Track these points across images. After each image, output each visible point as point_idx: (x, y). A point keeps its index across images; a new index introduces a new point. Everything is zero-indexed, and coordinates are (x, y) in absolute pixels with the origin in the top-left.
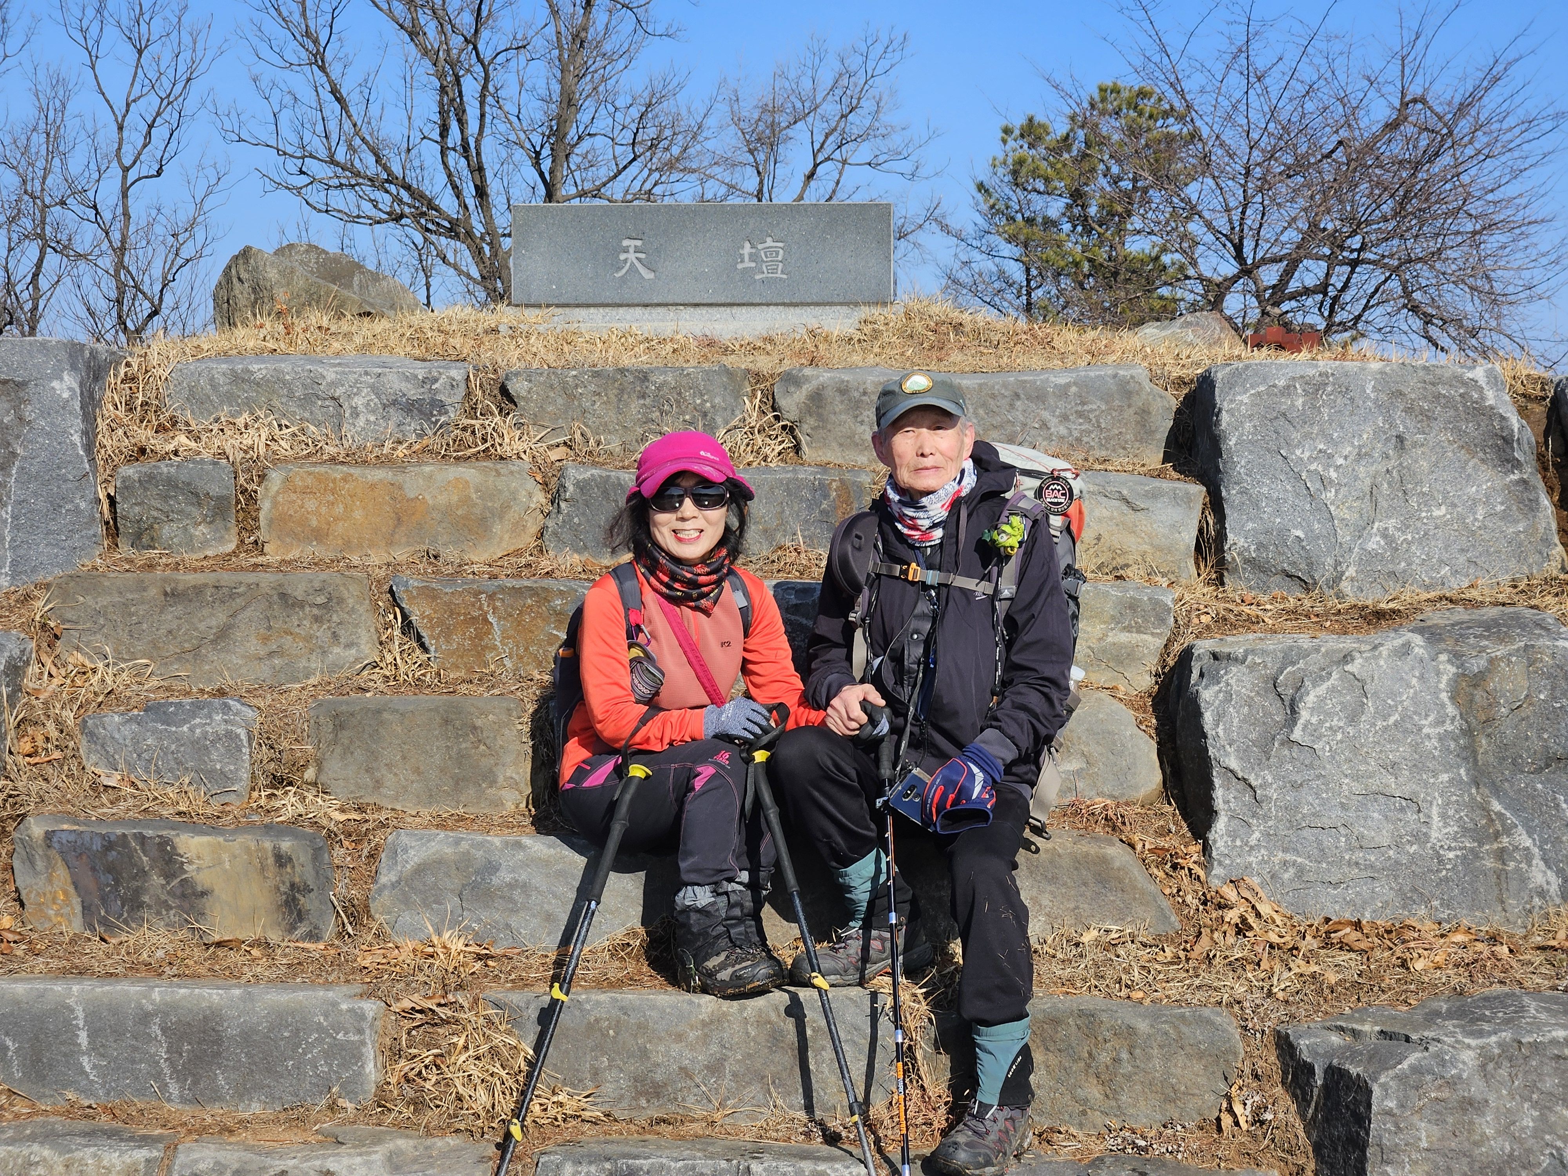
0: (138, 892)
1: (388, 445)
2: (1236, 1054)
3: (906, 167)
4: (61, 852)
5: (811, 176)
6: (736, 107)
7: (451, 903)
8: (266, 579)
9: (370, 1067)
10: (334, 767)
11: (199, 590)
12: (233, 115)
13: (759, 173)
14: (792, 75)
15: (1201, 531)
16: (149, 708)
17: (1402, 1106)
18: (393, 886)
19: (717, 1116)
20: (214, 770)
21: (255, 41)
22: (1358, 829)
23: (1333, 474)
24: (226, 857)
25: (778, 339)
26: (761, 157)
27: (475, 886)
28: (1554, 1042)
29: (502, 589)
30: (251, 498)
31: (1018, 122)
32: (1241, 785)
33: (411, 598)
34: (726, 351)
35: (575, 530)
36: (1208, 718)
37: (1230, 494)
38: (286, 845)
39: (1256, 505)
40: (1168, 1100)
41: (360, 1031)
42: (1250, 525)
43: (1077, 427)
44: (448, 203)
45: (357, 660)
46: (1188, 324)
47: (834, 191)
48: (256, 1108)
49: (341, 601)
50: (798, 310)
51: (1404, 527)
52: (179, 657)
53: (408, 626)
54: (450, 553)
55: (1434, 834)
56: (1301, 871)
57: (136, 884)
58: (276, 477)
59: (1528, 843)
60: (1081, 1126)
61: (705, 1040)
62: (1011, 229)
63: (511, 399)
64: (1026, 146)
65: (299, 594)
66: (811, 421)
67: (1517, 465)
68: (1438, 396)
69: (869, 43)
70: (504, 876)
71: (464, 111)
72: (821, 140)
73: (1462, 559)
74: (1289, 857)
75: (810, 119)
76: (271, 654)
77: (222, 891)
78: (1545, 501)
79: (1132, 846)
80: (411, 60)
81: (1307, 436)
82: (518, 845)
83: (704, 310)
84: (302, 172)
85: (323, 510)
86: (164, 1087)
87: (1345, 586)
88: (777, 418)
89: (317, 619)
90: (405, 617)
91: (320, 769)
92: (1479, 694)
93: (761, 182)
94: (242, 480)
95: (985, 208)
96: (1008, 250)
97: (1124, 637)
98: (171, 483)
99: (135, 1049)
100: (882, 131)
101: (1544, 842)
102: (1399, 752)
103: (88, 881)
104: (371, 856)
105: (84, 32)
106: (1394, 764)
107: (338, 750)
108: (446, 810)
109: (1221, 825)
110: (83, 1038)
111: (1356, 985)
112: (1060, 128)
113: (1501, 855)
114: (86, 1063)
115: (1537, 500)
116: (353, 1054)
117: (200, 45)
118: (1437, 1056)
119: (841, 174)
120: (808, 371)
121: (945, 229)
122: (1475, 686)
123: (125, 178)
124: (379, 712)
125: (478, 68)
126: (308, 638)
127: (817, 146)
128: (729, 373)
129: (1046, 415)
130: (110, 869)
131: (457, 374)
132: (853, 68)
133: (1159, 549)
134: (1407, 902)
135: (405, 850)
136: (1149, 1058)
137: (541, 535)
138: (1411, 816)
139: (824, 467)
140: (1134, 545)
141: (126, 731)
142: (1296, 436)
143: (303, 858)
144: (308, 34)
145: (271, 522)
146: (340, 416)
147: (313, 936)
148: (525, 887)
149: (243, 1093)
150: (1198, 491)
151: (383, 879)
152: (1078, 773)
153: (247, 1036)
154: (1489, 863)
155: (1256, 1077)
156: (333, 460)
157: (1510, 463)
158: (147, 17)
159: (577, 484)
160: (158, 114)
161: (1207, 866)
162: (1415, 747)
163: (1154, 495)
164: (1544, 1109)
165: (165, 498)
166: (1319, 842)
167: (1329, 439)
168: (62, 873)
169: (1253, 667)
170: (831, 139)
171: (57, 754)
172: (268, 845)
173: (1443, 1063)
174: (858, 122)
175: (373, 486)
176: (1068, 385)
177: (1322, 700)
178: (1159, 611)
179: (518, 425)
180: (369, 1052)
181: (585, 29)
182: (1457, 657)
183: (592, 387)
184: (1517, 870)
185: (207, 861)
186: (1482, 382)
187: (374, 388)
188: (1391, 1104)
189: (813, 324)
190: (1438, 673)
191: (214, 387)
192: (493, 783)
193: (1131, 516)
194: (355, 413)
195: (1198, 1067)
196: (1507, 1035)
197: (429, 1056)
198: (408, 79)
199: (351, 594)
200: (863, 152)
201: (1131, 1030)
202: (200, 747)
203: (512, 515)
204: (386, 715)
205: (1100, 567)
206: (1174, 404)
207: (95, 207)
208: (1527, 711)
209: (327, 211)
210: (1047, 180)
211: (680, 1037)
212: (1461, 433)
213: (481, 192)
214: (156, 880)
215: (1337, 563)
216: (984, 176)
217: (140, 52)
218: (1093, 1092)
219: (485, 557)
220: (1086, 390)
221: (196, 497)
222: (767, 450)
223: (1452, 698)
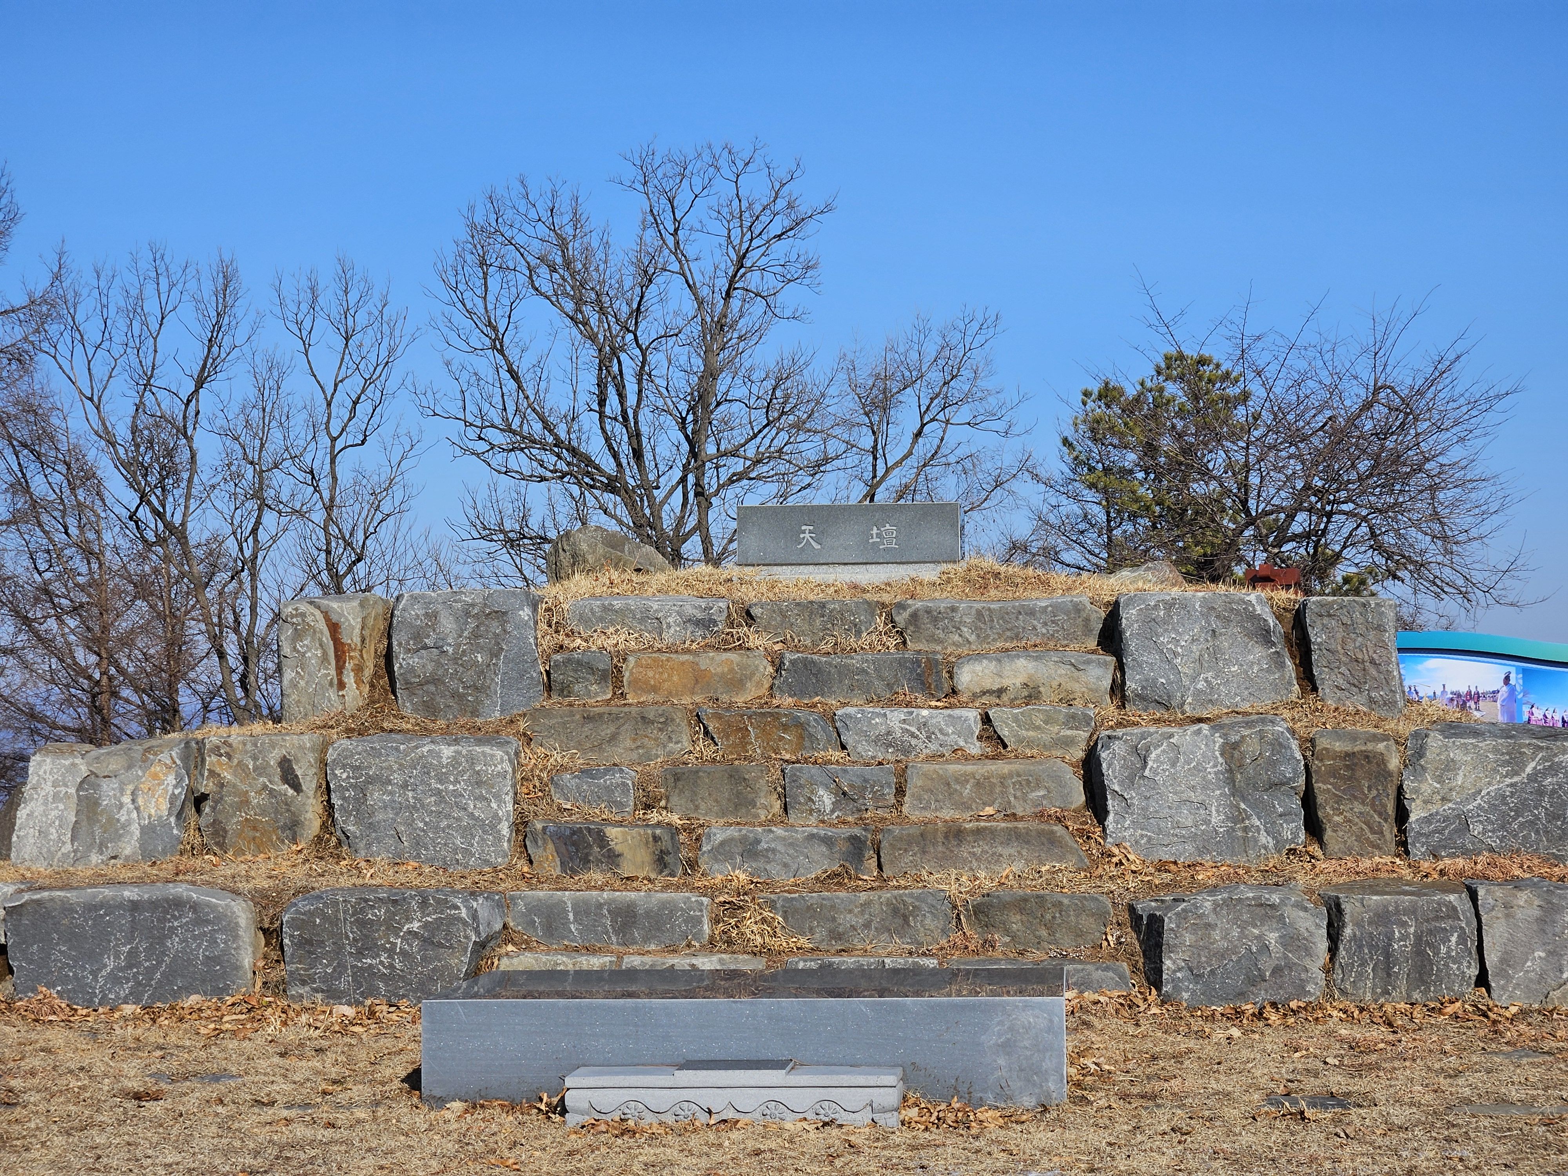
0: (587, 855)
1: (688, 643)
2: (1109, 914)
3: (1000, 426)
4: (550, 836)
5: (918, 434)
6: (853, 375)
7: (739, 859)
8: (634, 710)
9: (706, 927)
10: (674, 799)
11: (600, 715)
12: (429, 394)
13: (874, 433)
14: (901, 350)
15: (1114, 680)
16: (582, 771)
17: (1178, 926)
18: (709, 852)
19: (869, 947)
20: (616, 801)
21: (445, 330)
22: (1177, 818)
23: (1180, 650)
24: (629, 838)
25: (893, 584)
26: (875, 418)
27: (749, 851)
28: (1248, 898)
29: (755, 713)
30: (620, 671)
31: (1095, 387)
32: (1121, 798)
33: (708, 719)
34: (864, 591)
35: (790, 685)
36: (1104, 766)
37: (1128, 660)
38: (658, 832)
39: (1140, 666)
40: (1078, 936)
41: (701, 911)
42: (1138, 677)
43: (1052, 628)
44: (608, 465)
45: (682, 750)
46: (1149, 569)
47: (939, 447)
48: (653, 947)
49: (673, 720)
50: (905, 566)
51: (1216, 677)
52: (592, 749)
53: (707, 733)
54: (725, 698)
55: (1213, 820)
56: (1150, 839)
57: (586, 851)
58: (632, 660)
59: (1258, 823)
60: (1038, 949)
61: (862, 913)
62: (1092, 478)
63: (752, 618)
64: (1103, 406)
65: (651, 717)
66: (912, 628)
67: (1274, 644)
68: (1232, 609)
69: (967, 321)
70: (764, 845)
71: (624, 387)
72: (927, 402)
73: (1246, 693)
74: (1144, 832)
75: (917, 386)
76: (638, 748)
77: (628, 855)
78: (1289, 663)
79: (1067, 828)
80: (576, 343)
81: (1166, 630)
82: (771, 831)
83: (850, 567)
84: (480, 438)
85: (657, 676)
86: (609, 938)
87: (1187, 708)
88: (894, 627)
89: (660, 730)
90: (705, 728)
91: (668, 801)
92: (1236, 754)
93: (876, 441)
94: (615, 660)
95: (1069, 459)
96: (1089, 495)
97: (1069, 733)
98: (579, 662)
99: (595, 921)
100: (979, 394)
101: (1266, 823)
102: (1195, 781)
103: (563, 849)
104: (696, 839)
105: (299, 324)
106: (1193, 787)
107: (677, 791)
108: (732, 820)
109: (1111, 817)
110: (571, 916)
111: (1168, 885)
112: (1131, 392)
113: (1246, 829)
114: (572, 926)
115: (1284, 662)
116: (699, 921)
117: (397, 333)
118: (1193, 904)
119: (944, 432)
120: (910, 602)
121: (1036, 477)
122: (1234, 749)
123: (333, 447)
124: (697, 772)
125: (637, 352)
126: (656, 739)
127: (923, 409)
128: (866, 602)
129: (1035, 622)
130: (574, 844)
131: (723, 605)
132: (954, 342)
133: (1091, 690)
134: (1201, 854)
135: (715, 835)
136: (1069, 916)
137: (771, 688)
138: (1202, 812)
139: (919, 652)
140: (1078, 688)
141: (573, 782)
142: (1160, 630)
143: (666, 837)
144: (490, 324)
145: (629, 683)
146: (661, 628)
147: (672, 875)
148: (774, 851)
149: (646, 940)
150: (1111, 659)
151: (704, 849)
152: (1043, 796)
153: (648, 914)
154: (1240, 834)
155: (1119, 924)
156: (659, 650)
157: (1270, 643)
158: (352, 312)
159: (791, 661)
160: (363, 391)
161: (1105, 839)
162: (1204, 778)
163: (1088, 662)
164: (1243, 928)
165: (576, 671)
166: (1158, 825)
167: (1178, 633)
168: (550, 846)
169: (1126, 741)
170: (936, 402)
171: (540, 794)
172: (650, 832)
173: (1197, 908)
174: (959, 387)
175: (683, 663)
176: (1047, 607)
177: (1158, 756)
178: (1087, 719)
179: (757, 632)
180: (705, 920)
181: (725, 316)
182: (1225, 736)
183: (796, 612)
184: (1253, 836)
185: (620, 840)
186: (1254, 602)
187: (678, 613)
188: (1173, 926)
189: (913, 574)
190: (1214, 742)
191: (593, 613)
192: (754, 806)
193: (1077, 673)
194: (669, 626)
195: (1091, 920)
196: (1226, 895)
197: (733, 921)
198: (574, 359)
199: (678, 717)
200: (964, 414)
201: (1061, 903)
202: (609, 790)
203: (756, 678)
204: (701, 774)
205: (1061, 700)
206: (1103, 615)
207: (311, 472)
208: (1260, 761)
209: (505, 473)
210: (1122, 436)
211: (850, 911)
212: (1242, 626)
213: (638, 454)
214: (596, 849)
215: (1183, 696)
216: (1069, 433)
217: (347, 339)
218: (1044, 933)
219: (742, 700)
220: (1057, 608)
221: (592, 670)
222: (888, 644)
223: (1221, 755)
